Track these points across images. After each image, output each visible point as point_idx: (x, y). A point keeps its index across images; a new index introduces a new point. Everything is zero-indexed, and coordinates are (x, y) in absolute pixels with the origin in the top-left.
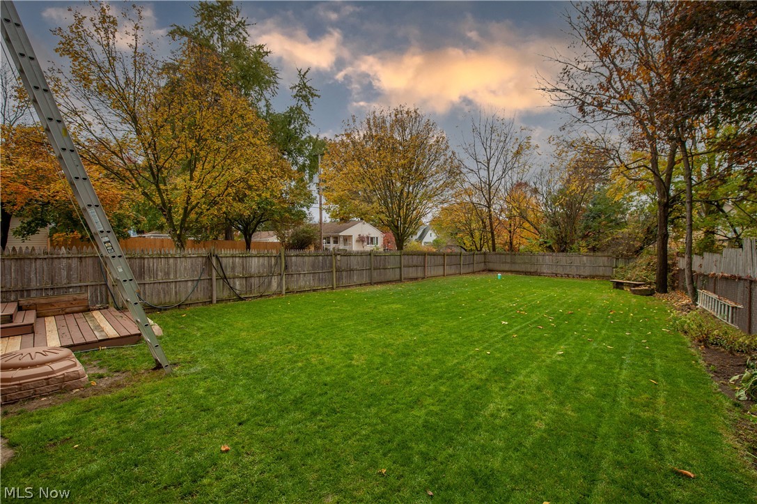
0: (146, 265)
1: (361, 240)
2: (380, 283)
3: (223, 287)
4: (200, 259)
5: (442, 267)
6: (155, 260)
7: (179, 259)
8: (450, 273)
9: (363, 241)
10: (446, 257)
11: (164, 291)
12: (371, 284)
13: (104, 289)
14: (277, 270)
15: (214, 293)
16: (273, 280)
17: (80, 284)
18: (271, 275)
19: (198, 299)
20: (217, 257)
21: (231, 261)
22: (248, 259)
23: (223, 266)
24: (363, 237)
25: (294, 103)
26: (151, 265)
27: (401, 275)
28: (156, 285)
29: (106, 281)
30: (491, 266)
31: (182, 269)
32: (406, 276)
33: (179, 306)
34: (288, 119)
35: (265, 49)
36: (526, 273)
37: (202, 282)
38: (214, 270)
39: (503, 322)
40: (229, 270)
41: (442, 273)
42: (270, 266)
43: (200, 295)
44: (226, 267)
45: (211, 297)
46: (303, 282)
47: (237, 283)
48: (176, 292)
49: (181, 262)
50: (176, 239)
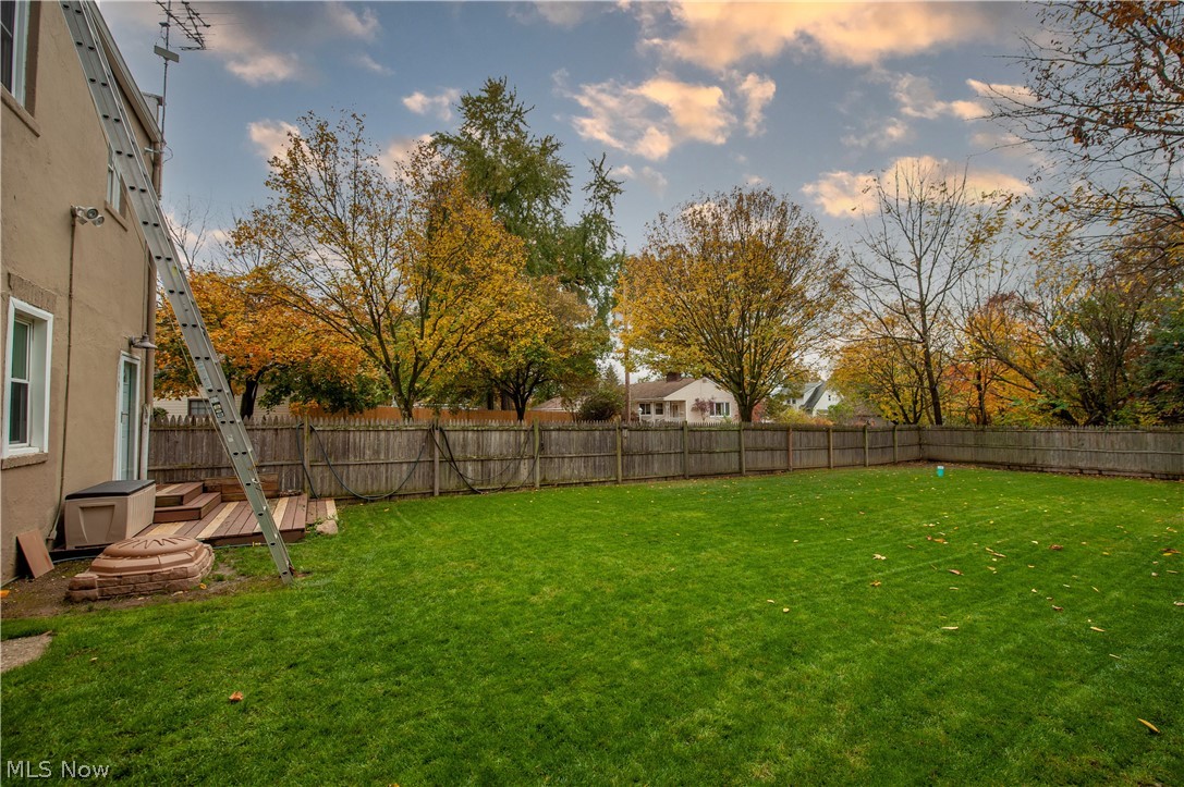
0: (351, 440)
1: (700, 407)
2: (703, 476)
3: (450, 472)
4: (420, 433)
5: (824, 453)
6: (362, 434)
7: (392, 433)
8: (842, 462)
9: (703, 410)
10: (831, 434)
11: (372, 475)
12: (684, 477)
13: (300, 470)
14: (527, 450)
15: (437, 480)
16: (522, 465)
17: (275, 463)
18: (519, 457)
19: (415, 489)
20: (441, 430)
21: (461, 436)
22: (485, 434)
23: (451, 443)
24: (703, 403)
25: (589, 209)
26: (358, 440)
27: (740, 464)
28: (362, 467)
29: (303, 460)
30: (933, 452)
31: (396, 447)
32: (751, 466)
33: (390, 497)
34: (583, 232)
35: (554, 142)
36: (1010, 467)
37: (422, 465)
38: (436, 449)
39: (878, 556)
40: (458, 449)
41: (825, 463)
42: (518, 445)
43: (419, 484)
44: (454, 445)
45: (432, 487)
46: (569, 470)
47: (470, 468)
48: (387, 478)
49: (395, 437)
50: (402, 406)
